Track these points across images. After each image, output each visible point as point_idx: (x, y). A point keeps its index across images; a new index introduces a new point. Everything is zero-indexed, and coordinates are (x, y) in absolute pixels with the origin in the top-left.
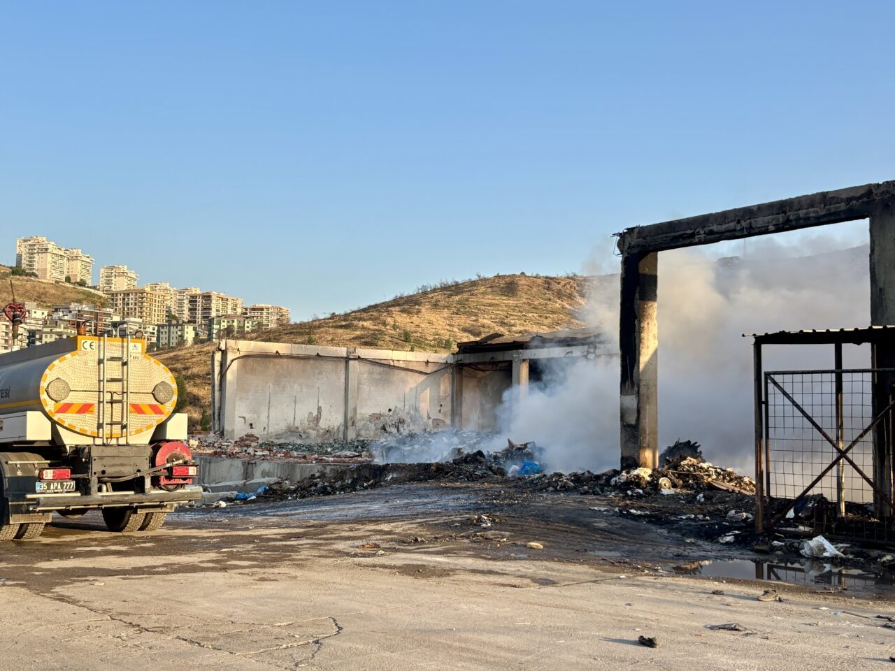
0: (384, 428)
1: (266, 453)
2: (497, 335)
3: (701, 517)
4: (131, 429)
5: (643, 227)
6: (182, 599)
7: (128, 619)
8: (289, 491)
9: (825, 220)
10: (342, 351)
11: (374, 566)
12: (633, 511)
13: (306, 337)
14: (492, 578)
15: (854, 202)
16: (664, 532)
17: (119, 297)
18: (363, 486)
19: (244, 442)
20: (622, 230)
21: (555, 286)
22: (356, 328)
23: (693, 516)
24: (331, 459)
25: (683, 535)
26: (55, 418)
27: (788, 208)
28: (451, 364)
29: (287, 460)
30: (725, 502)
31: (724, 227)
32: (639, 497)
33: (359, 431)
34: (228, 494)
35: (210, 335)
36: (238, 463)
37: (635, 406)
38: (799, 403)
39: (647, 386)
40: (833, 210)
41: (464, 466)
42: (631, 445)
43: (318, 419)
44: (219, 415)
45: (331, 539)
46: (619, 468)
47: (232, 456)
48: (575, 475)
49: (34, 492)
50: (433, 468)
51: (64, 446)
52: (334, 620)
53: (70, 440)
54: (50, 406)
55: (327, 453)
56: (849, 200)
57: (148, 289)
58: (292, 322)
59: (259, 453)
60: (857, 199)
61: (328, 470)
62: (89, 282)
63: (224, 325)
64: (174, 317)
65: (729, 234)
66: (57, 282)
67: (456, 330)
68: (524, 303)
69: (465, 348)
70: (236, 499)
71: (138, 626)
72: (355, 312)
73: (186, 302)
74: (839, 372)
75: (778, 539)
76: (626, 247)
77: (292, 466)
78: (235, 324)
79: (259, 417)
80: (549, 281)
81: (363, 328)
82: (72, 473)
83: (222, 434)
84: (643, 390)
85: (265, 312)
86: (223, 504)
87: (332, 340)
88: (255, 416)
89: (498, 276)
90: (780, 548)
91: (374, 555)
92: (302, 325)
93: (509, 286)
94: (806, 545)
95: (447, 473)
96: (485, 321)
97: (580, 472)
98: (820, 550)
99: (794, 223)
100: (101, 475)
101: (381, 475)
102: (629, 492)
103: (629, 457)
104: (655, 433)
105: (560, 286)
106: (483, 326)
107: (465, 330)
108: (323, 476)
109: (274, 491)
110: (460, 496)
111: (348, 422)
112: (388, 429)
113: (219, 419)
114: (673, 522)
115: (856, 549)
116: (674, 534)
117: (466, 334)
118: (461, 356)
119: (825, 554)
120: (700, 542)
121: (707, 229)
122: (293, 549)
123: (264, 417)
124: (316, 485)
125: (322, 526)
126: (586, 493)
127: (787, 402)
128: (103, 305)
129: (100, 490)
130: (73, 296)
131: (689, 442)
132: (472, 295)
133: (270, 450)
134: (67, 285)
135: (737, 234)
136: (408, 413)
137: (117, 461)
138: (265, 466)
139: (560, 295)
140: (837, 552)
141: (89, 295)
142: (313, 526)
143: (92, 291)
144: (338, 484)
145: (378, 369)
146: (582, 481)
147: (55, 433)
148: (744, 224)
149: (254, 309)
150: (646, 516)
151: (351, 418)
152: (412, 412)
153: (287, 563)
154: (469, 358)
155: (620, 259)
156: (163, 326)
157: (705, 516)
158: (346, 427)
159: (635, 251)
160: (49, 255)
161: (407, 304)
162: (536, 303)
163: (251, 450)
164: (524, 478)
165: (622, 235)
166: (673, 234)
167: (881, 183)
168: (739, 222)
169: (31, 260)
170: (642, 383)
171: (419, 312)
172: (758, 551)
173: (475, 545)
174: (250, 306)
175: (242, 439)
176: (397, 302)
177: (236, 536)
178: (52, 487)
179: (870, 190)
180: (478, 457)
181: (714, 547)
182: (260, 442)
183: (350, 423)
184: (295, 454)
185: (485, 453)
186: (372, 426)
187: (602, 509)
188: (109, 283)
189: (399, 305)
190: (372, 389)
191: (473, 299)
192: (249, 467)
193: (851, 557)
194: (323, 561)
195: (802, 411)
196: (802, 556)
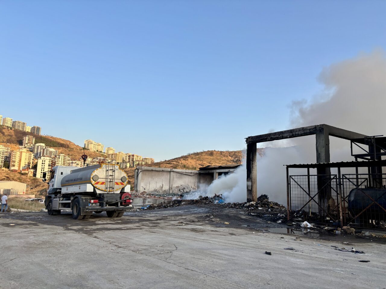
0: (180, 190)
1: (149, 196)
2: (209, 166)
3: (270, 215)
4: (115, 189)
5: (253, 137)
6: (130, 238)
7: (115, 244)
8: (155, 207)
9: (303, 135)
10: (169, 170)
11: (183, 229)
12: (252, 214)
13: (159, 166)
14: (217, 233)
15: (311, 130)
16: (261, 219)
17: (110, 155)
18: (175, 206)
19: (143, 193)
20: (247, 137)
21: (223, 154)
22: (172, 164)
23: (268, 215)
24: (167, 198)
25: (267, 221)
26: (95, 186)
27: (293, 132)
28: (197, 173)
29: (155, 198)
30: (277, 211)
31: (275, 137)
32: (253, 210)
33: (173, 191)
34: (139, 207)
35: (133, 165)
36: (142, 199)
37: (251, 185)
38: (299, 184)
39: (254, 179)
40: (305, 132)
41: (203, 201)
42: (250, 195)
43: (162, 187)
44: (136, 186)
45: (169, 220)
46: (246, 202)
47: (140, 197)
48: (234, 203)
49: (88, 206)
50: (195, 201)
51: (97, 193)
52: (175, 245)
53: (98, 192)
54: (93, 182)
55: (165, 197)
56: (310, 129)
57: (118, 153)
58: (155, 162)
59: (147, 196)
60: (312, 129)
61: (166, 201)
62: (103, 152)
63: (137, 163)
64: (124, 161)
65: (276, 138)
66: (95, 151)
67: (197, 164)
68: (215, 158)
69: (201, 169)
70: (141, 209)
71: (118, 246)
72: (171, 160)
73: (128, 157)
74: (309, 175)
75: (294, 222)
76: (248, 142)
77: (156, 200)
78: (140, 163)
79: (147, 187)
80: (221, 152)
81: (173, 164)
82: (99, 201)
83: (137, 191)
84: (253, 180)
85: (148, 159)
86: (138, 210)
87: (165, 167)
88: (146, 186)
89: (208, 151)
90: (295, 225)
91: (182, 225)
92: (157, 163)
93: (211, 153)
94: (302, 224)
95: (199, 202)
96: (205, 162)
97: (235, 203)
98: (306, 225)
99: (295, 136)
100: (107, 202)
101: (180, 203)
102: (250, 208)
103: (249, 199)
104: (256, 192)
105: (224, 154)
106: (204, 164)
107: (200, 165)
108: (164, 203)
109: (151, 207)
110: (203, 209)
111: (170, 188)
112: (181, 190)
113: (136, 187)
114: (263, 217)
115: (317, 225)
116: (264, 220)
117: (200, 166)
118: (200, 171)
119: (308, 227)
120: (272, 223)
121: (270, 137)
122: (159, 223)
123: (148, 187)
124: (163, 205)
125: (166, 217)
126: (238, 208)
127: (296, 184)
128: (106, 157)
129: (106, 206)
130: (99, 155)
131: (265, 195)
132: (202, 155)
133: (150, 196)
134: (97, 152)
135: (279, 138)
136: (186, 186)
137: (111, 198)
138: (149, 200)
139: (224, 156)
140: (312, 226)
141: (103, 155)
142: (164, 217)
143: (103, 154)
144: (168, 205)
145: (178, 174)
146: (236, 205)
147: (94, 190)
148: (281, 136)
149: (145, 159)
150: (256, 215)
151: (171, 187)
152: (187, 186)
153: (158, 227)
154: (202, 172)
155: (246, 145)
156: (121, 163)
157: (272, 215)
158: (170, 190)
159: (251, 143)
160: (93, 145)
161: (185, 158)
162: (218, 158)
163: (145, 196)
164: (220, 204)
165: (247, 139)
166: (261, 138)
167: (319, 125)
168: (279, 135)
169: (88, 145)
170: (253, 178)
171: (188, 160)
172: (289, 225)
173: (210, 223)
174: (144, 158)
175: (142, 193)
176: (182, 157)
177: (143, 219)
178: (93, 205)
179: (316, 127)
180: (206, 198)
181: (276, 224)
182: (147, 193)
183: (171, 189)
184: (157, 197)
185: (209, 197)
186: (176, 189)
187: (243, 213)
188: (108, 152)
189: (183, 158)
190: (177, 180)
191: (202, 156)
192: (144, 200)
193: (315, 227)
194: (168, 227)
195: (300, 187)
196: (301, 227)
